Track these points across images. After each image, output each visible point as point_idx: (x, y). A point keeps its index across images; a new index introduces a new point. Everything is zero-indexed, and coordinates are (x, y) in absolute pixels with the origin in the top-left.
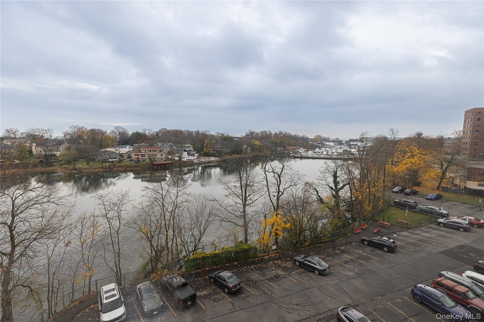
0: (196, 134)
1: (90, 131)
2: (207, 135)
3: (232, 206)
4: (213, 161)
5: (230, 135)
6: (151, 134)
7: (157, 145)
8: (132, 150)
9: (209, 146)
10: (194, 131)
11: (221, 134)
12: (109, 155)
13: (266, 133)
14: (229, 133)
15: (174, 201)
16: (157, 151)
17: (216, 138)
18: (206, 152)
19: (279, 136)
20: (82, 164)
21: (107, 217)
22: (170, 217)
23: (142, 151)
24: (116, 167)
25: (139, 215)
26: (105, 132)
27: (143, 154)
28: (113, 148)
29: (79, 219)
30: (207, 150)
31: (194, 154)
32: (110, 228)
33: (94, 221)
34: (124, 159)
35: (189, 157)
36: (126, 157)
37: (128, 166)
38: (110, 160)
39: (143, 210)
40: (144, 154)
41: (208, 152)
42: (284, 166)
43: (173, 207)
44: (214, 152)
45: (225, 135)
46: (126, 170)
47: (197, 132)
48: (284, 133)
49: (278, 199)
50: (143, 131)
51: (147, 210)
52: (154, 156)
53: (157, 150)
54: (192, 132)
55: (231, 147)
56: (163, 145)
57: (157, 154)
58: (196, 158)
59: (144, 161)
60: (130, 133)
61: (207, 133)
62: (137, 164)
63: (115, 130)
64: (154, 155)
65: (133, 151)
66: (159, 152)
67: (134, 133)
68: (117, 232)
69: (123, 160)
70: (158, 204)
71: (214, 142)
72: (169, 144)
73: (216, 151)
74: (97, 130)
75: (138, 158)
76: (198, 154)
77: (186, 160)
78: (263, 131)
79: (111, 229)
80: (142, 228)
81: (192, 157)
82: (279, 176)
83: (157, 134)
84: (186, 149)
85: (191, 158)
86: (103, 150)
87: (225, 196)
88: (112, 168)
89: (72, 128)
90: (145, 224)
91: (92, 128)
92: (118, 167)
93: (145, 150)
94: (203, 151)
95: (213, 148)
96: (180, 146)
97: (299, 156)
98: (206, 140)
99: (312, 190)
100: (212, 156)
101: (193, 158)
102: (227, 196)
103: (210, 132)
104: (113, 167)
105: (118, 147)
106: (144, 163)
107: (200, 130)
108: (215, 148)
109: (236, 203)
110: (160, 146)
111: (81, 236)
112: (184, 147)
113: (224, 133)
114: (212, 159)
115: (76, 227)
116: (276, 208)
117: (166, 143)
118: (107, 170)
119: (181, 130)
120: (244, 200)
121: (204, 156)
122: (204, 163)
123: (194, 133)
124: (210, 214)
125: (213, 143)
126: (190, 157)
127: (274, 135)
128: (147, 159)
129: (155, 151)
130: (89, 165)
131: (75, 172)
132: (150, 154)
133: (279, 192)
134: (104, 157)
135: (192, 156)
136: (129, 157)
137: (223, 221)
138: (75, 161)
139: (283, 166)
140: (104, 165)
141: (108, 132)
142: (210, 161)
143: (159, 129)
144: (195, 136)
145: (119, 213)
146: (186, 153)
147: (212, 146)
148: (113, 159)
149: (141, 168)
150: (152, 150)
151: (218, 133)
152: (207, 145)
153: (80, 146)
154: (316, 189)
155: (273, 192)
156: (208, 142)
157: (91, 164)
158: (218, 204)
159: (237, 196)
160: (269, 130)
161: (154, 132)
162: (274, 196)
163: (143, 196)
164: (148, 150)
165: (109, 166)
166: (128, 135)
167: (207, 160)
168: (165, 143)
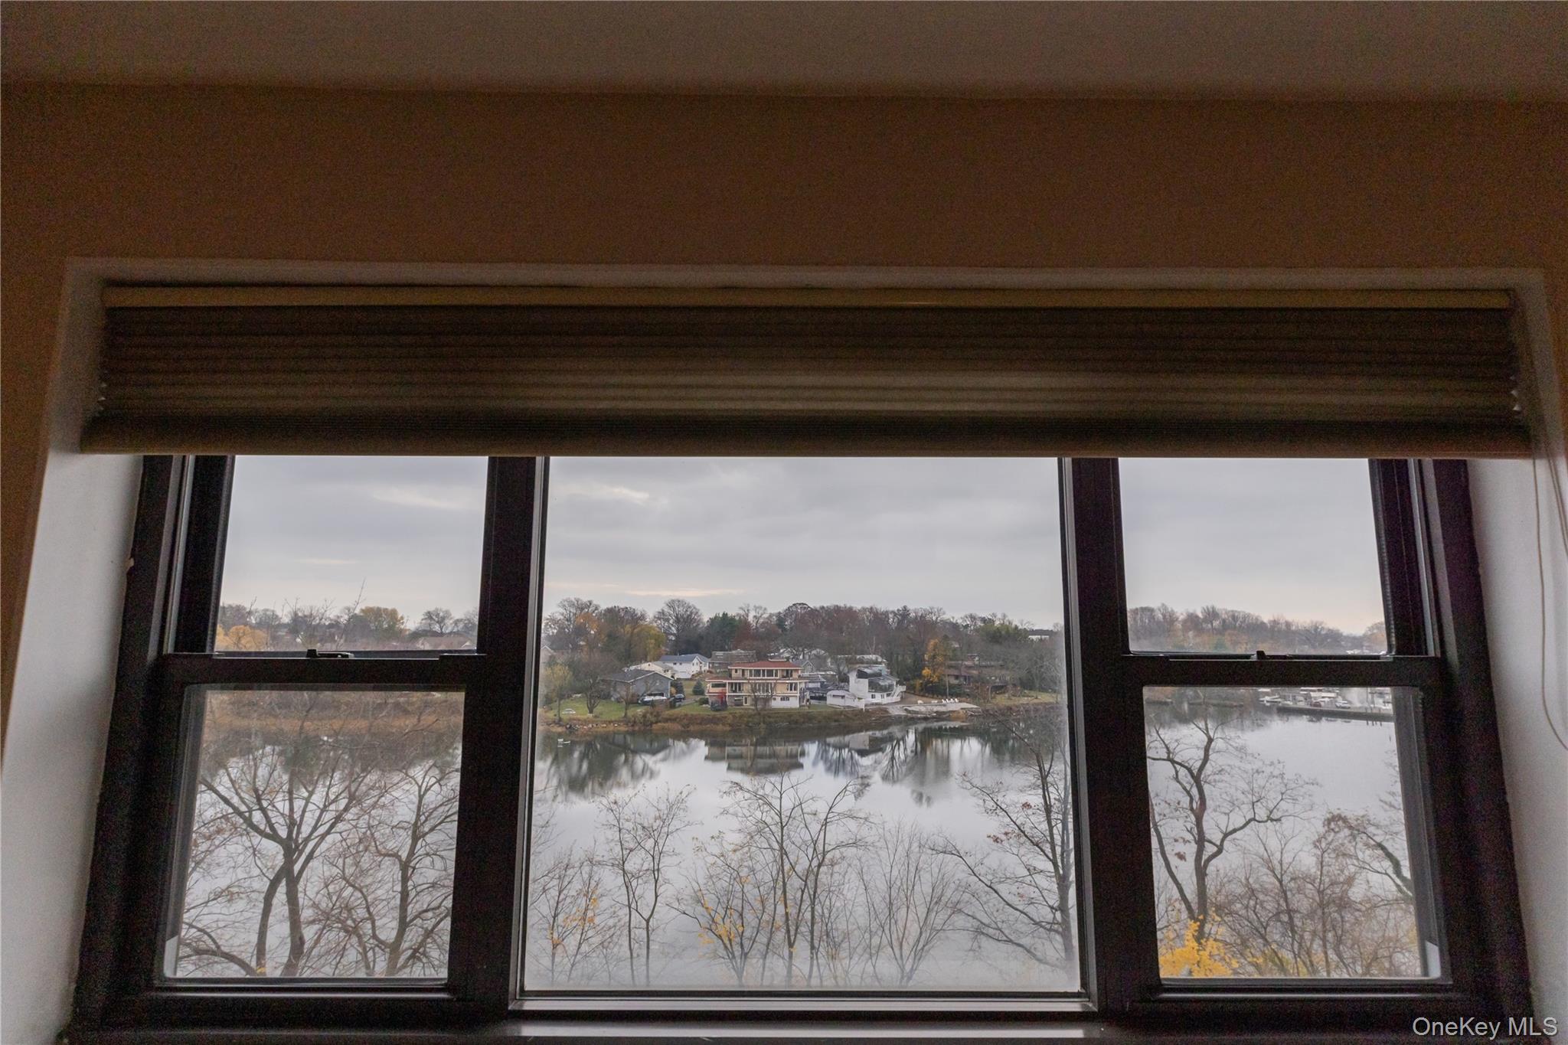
0: (900, 622)
1: (604, 615)
2: (936, 622)
3: (1017, 880)
4: (955, 715)
5: (1016, 622)
6: (761, 621)
7: (779, 656)
8: (707, 668)
9: (940, 659)
10: (891, 609)
11: (983, 620)
12: (646, 682)
13: (1152, 618)
14: (1010, 617)
15: (815, 839)
16: (776, 676)
17: (966, 635)
18: (932, 682)
19: (1204, 625)
20: (576, 709)
21: (623, 870)
22: (803, 892)
23: (733, 673)
24: (660, 722)
25: (711, 877)
26: (643, 617)
27: (736, 684)
28: (659, 662)
29: (556, 866)
30: (934, 673)
31: (891, 687)
32: (630, 908)
33: (590, 877)
34: (683, 696)
35: (873, 697)
36: (688, 690)
37: (692, 720)
38: (647, 699)
39: (722, 858)
40: (740, 683)
41: (936, 680)
42: (1210, 740)
43: (812, 859)
44: (956, 682)
45: (997, 623)
46: (687, 730)
47: (900, 615)
48: (1224, 616)
49: (1201, 872)
50: (742, 612)
51: (734, 859)
52: (767, 691)
53: (777, 670)
54: (886, 614)
55: (1017, 663)
56: (796, 657)
57: (775, 684)
58: (899, 699)
59: (738, 704)
60: (706, 616)
61: (934, 618)
62: (718, 714)
63: (666, 610)
64: (767, 686)
65: (711, 672)
66: (783, 677)
67: (716, 617)
68: (648, 921)
69: (680, 699)
70: (767, 846)
71: (957, 646)
72: (814, 652)
73: (965, 680)
74: (623, 609)
75: (722, 696)
76: (903, 688)
77: (866, 705)
78: (1137, 609)
79: (630, 911)
80: (718, 919)
81: (882, 697)
82: (1197, 779)
83: (781, 619)
84: (866, 670)
85: (879, 699)
86: (633, 668)
87: (991, 841)
88: (652, 724)
89: (564, 606)
90: (727, 908)
91: (610, 606)
92: (667, 720)
93: (743, 670)
94: (920, 676)
95: (956, 667)
96: (847, 659)
97: (1302, 705)
98: (929, 641)
99: (1368, 852)
100: (953, 695)
101: (886, 700)
102: (996, 840)
103: (944, 613)
104: (653, 719)
105: (670, 661)
106: (738, 711)
107: (911, 607)
108: (963, 669)
109: (1032, 871)
110: (788, 658)
111: (554, 922)
112: (857, 663)
113: (994, 615)
114: (953, 705)
115: (544, 891)
116: (1194, 906)
117: (803, 651)
118: (637, 728)
119: (851, 609)
120: (1059, 861)
121: (923, 696)
122: (926, 719)
123: (891, 616)
124: (935, 902)
125: (955, 650)
126: (878, 695)
127: (1185, 622)
128: (746, 699)
129: (770, 673)
130: (594, 710)
131: (560, 730)
132: (756, 684)
133: (1201, 840)
134: (633, 689)
135: (885, 694)
136: (698, 691)
137: (983, 933)
138: (561, 699)
139: (1206, 739)
140: (631, 712)
141: (650, 614)
142: (944, 713)
143: (786, 607)
144: (894, 626)
145: (656, 861)
146: (866, 681)
147: (951, 660)
148: (655, 695)
149: (728, 728)
150: (764, 671)
151: (973, 618)
152: (934, 657)
153: (577, 657)
154: (1383, 848)
155: (1176, 841)
156: (935, 646)
157: (598, 709)
158: (966, 868)
159: (1032, 842)
160: (1163, 605)
161: (771, 615)
162: (1181, 857)
163: (725, 812)
164: (751, 671)
165: (644, 716)
166: (701, 626)
167: (935, 709)
168: (801, 649)
